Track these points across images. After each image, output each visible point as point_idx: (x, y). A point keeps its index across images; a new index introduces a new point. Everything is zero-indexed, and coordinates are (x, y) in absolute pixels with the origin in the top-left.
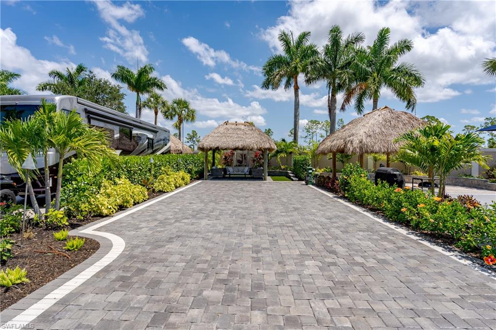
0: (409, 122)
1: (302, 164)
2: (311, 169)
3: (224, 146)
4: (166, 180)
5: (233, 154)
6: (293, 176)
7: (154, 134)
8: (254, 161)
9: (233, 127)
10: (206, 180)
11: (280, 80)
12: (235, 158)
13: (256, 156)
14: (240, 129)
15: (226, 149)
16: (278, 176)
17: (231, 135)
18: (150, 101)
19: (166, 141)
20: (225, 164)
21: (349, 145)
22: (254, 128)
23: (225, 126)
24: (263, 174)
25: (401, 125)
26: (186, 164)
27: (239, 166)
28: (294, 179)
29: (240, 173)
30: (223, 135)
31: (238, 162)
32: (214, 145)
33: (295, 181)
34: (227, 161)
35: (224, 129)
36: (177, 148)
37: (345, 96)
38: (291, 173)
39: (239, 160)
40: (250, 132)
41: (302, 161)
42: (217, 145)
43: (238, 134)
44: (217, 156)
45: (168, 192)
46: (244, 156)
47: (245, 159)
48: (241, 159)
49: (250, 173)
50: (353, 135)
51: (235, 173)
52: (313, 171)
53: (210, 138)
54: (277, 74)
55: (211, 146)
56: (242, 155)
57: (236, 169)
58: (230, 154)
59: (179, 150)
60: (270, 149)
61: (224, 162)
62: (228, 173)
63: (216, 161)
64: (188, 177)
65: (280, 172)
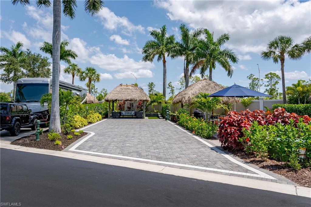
0: (215, 87)
1: (165, 109)
2: (168, 112)
3: (120, 99)
4: (92, 117)
5: (125, 103)
6: (160, 116)
7: (79, 92)
8: (138, 107)
9: (125, 87)
10: (109, 118)
11: (153, 57)
12: (126, 106)
13: (139, 104)
14: (129, 89)
15: (121, 100)
16: (152, 116)
17: (124, 92)
18: (69, 68)
19: (85, 95)
20: (119, 109)
21: (183, 99)
22: (137, 88)
23: (121, 87)
24: (143, 115)
25: (210, 89)
26: (98, 109)
27: (129, 110)
28: (160, 117)
29: (129, 115)
30: (120, 92)
31: (128, 108)
32: (114, 98)
33: (161, 119)
34: (121, 107)
35: (120, 89)
36: (90, 100)
37: (192, 68)
38: (160, 115)
39: (129, 107)
40: (135, 91)
41: (165, 107)
42: (116, 98)
43: (128, 92)
44: (115, 104)
45: (93, 123)
46: (132, 105)
47: (132, 106)
48: (130, 106)
49: (135, 115)
50: (185, 94)
51: (126, 114)
52: (169, 113)
53: (112, 94)
54: (152, 54)
55: (113, 99)
56: (130, 104)
57: (127, 112)
58: (123, 103)
59: (91, 101)
60: (147, 101)
61: (119, 108)
62: (122, 115)
63: (114, 108)
64: (100, 116)
65: (154, 114)
